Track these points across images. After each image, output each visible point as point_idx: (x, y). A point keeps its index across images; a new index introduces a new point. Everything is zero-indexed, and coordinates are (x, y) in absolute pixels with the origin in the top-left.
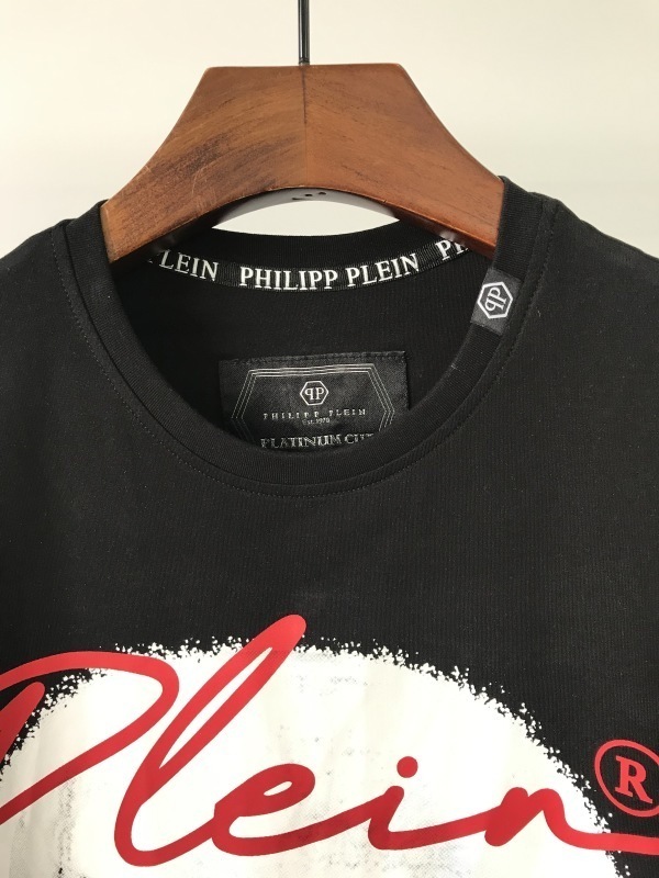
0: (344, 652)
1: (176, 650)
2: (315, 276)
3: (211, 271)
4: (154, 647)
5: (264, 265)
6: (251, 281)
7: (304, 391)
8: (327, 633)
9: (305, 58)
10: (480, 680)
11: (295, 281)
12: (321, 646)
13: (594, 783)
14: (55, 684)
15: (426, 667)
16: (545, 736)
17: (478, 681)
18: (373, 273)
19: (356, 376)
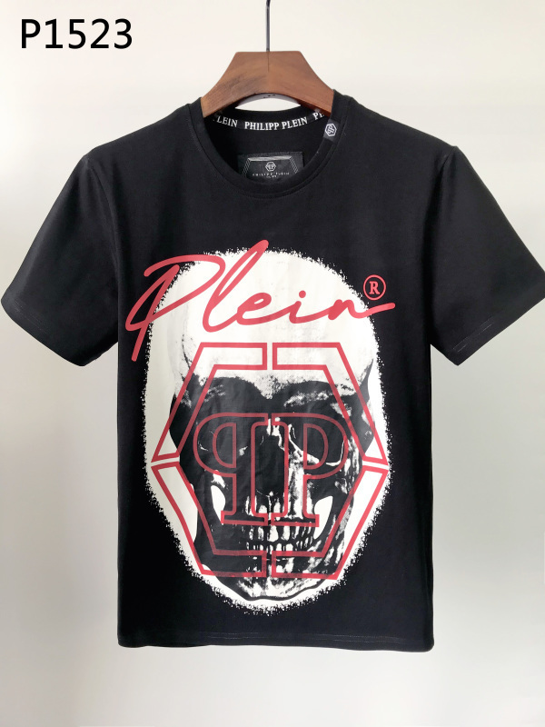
0: (281, 253)
1: (224, 253)
2: (271, 125)
3: (235, 123)
4: (217, 252)
5: (253, 121)
6: (249, 127)
7: (267, 166)
8: (275, 246)
9: (268, 49)
10: (327, 262)
11: (264, 127)
12: (273, 251)
13: (364, 295)
14: (183, 266)
15: (309, 258)
16: (348, 281)
17: (326, 263)
18: (291, 124)
19: (286, 160)
